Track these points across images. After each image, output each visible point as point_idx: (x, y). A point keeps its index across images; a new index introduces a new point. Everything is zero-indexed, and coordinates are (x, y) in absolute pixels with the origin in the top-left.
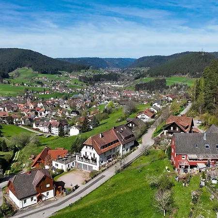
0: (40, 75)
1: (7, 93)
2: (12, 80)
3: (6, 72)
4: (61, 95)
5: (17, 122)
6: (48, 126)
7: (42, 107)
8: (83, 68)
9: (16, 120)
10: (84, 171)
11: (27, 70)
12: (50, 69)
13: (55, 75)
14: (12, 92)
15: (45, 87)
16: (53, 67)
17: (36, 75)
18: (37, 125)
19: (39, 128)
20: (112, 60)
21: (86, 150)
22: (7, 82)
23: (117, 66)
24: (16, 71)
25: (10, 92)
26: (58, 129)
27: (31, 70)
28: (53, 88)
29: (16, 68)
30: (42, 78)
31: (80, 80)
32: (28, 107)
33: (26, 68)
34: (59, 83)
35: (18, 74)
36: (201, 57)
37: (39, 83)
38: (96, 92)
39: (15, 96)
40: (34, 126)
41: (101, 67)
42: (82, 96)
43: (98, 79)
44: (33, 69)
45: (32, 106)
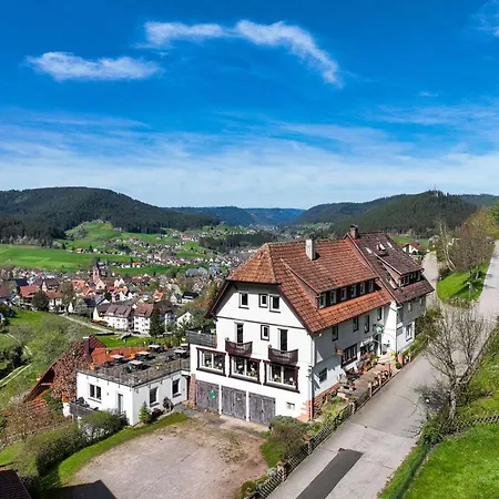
0: (125, 235)
1: (59, 265)
2: (71, 243)
3: (61, 228)
4: (163, 269)
5: (56, 308)
6: (127, 314)
7: (121, 286)
8: (208, 222)
9: (57, 303)
10: (231, 421)
11: (101, 225)
12: (144, 223)
13: (154, 235)
14: (67, 265)
15: (133, 255)
16: (152, 221)
17: (118, 235)
18: (103, 313)
19: (105, 319)
20: (260, 211)
21: (242, 314)
22: (59, 245)
23: (270, 222)
24: (80, 226)
25: (63, 264)
26: (148, 321)
27: (108, 226)
28: (149, 257)
29: (81, 222)
30: (129, 239)
31: (202, 244)
32: (93, 285)
33: (100, 221)
34: (160, 249)
35: (84, 233)
36: (433, 200)
37: (122, 248)
38: (232, 265)
39: (73, 270)
40: (96, 317)
41: (239, 223)
42: (205, 272)
43: (236, 242)
44: (113, 224)
45: (101, 284)
